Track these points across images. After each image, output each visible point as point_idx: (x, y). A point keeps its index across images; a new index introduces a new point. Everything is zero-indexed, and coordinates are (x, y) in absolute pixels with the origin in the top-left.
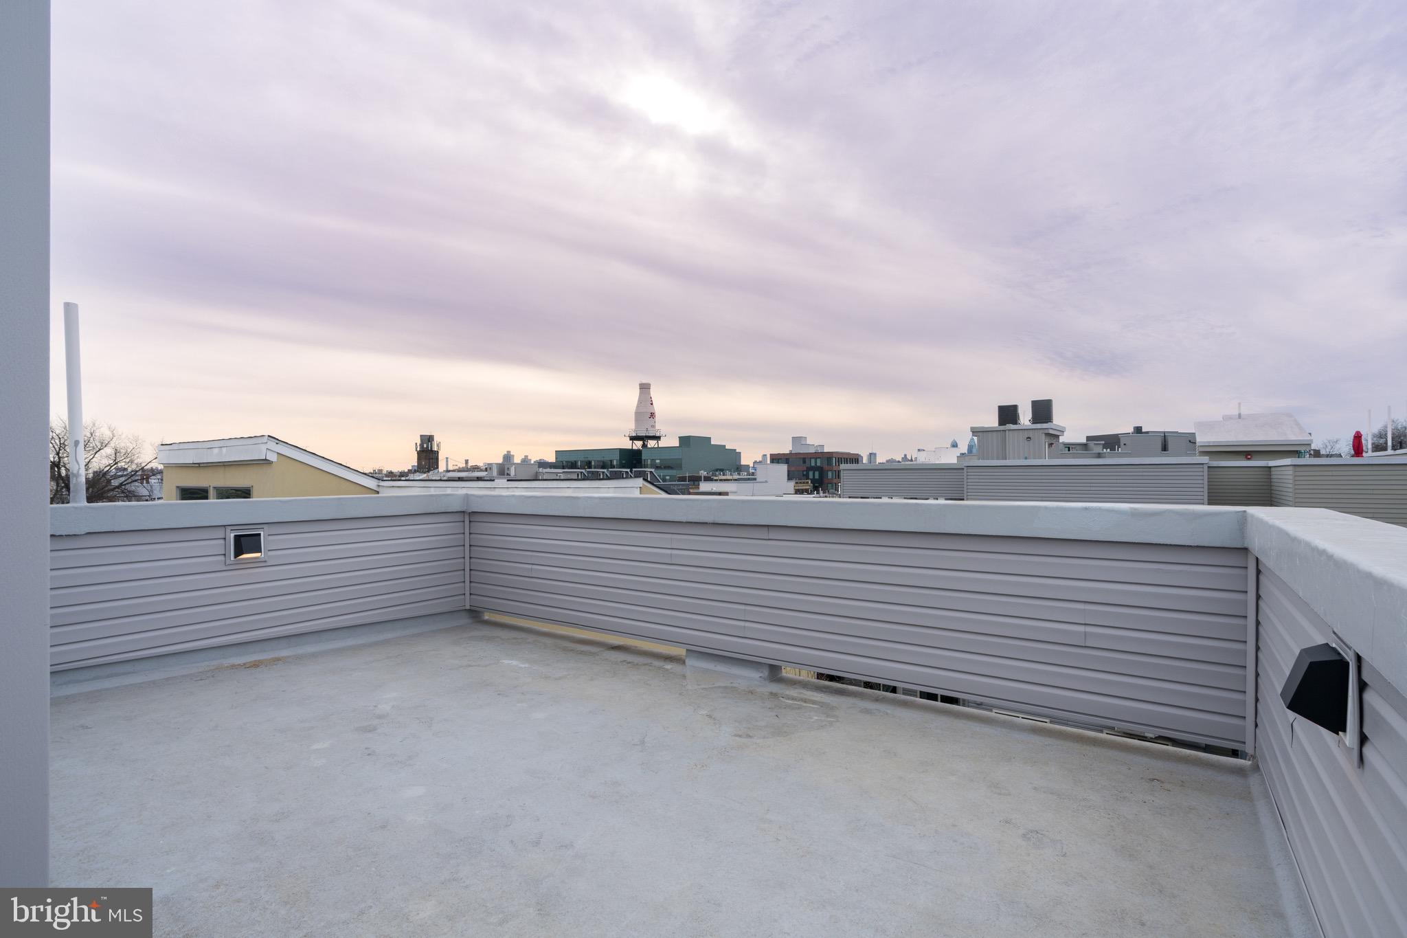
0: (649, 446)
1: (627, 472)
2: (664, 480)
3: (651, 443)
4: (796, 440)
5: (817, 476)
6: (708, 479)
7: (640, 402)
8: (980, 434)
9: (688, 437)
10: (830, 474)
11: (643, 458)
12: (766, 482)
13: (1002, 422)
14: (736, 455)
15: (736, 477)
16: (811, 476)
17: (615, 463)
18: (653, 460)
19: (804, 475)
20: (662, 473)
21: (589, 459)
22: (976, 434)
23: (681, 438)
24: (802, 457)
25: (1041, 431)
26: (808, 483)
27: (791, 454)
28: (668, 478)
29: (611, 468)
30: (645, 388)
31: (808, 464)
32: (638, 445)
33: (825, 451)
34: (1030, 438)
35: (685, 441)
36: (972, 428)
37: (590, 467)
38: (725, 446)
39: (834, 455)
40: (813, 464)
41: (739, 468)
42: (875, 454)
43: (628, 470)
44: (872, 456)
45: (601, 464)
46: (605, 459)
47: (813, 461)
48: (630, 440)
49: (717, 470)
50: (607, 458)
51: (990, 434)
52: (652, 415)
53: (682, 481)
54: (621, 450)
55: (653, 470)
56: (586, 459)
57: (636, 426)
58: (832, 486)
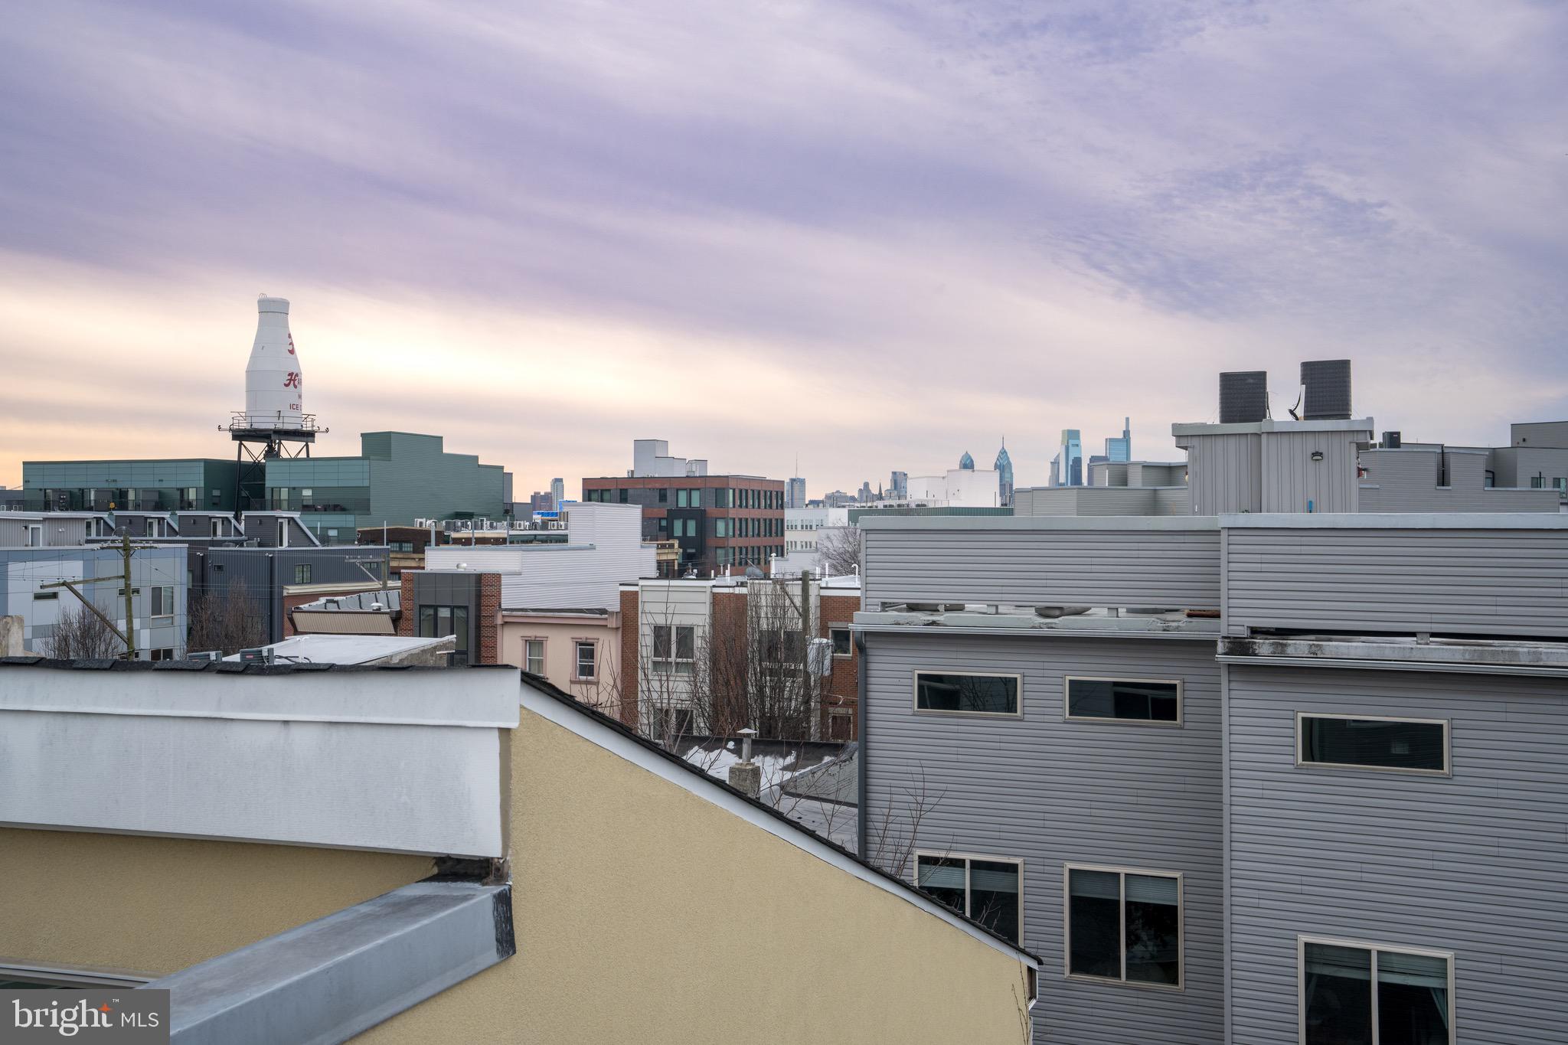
0: (284, 454)
1: (225, 520)
2: (325, 540)
3: (291, 449)
4: (644, 448)
5: (692, 532)
6: (443, 540)
7: (261, 345)
8: (1195, 442)
9: (387, 436)
10: (721, 526)
11: (268, 484)
12: (592, 547)
13: (1229, 413)
14: (502, 479)
15: (501, 531)
16: (678, 532)
17: (192, 495)
18: (294, 490)
19: (661, 528)
20: (320, 521)
21: (121, 485)
22: (1184, 442)
23: (365, 437)
24: (658, 486)
25: (1349, 438)
26: (672, 546)
27: (631, 478)
28: (333, 533)
29: (182, 509)
30: (273, 312)
31: (670, 504)
32: (256, 450)
33: (708, 475)
34: (1321, 454)
35: (377, 444)
36: (1175, 427)
37: (123, 505)
38: (476, 458)
39: (732, 484)
40: (683, 503)
41: (508, 511)
42: (802, 482)
43: (230, 515)
44: (797, 486)
45: (155, 497)
46: (165, 485)
47: (683, 495)
48: (235, 438)
49: (459, 515)
50: (170, 484)
51: (1220, 441)
52: (293, 379)
53: (373, 542)
54: (208, 464)
55: (296, 515)
56: (113, 486)
57: (248, 406)
58: (727, 555)
